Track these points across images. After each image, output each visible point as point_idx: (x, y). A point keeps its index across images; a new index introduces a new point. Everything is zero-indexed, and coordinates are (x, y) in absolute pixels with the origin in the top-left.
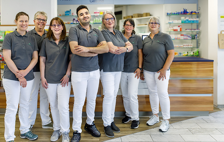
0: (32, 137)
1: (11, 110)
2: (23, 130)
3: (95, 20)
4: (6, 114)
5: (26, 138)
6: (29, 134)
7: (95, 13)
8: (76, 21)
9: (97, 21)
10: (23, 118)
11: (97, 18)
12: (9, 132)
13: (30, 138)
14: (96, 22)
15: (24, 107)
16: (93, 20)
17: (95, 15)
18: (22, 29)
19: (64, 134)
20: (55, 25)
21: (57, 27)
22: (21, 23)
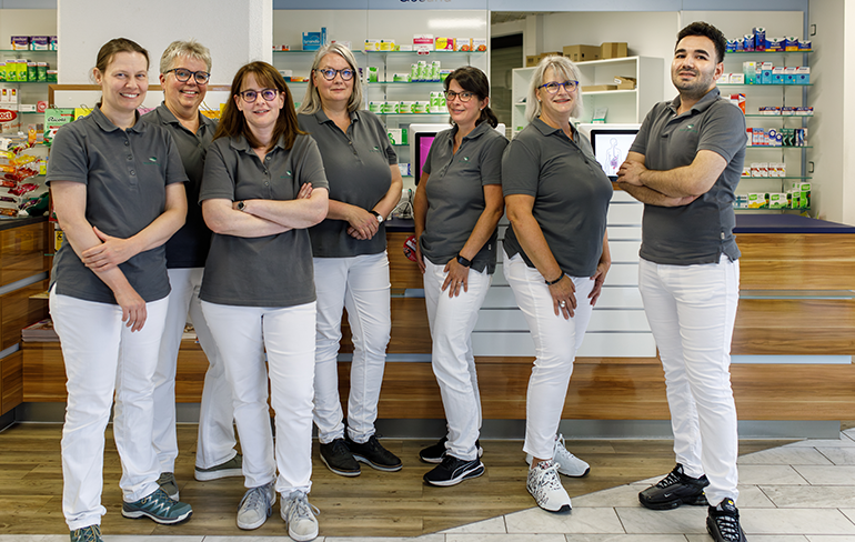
0: (170, 511)
1: (87, 414)
2: (134, 489)
3: (418, 70)
4: (68, 427)
5: (144, 517)
6: (159, 503)
7: (416, 42)
9: (425, 75)
10: (134, 443)
11: (423, 62)
12: (81, 497)
13: (162, 516)
14: (421, 77)
15: (135, 404)
16: (409, 69)
17: (418, 48)
18: (122, 103)
19: (293, 499)
20: (252, 94)
21: (260, 99)
22: (119, 82)
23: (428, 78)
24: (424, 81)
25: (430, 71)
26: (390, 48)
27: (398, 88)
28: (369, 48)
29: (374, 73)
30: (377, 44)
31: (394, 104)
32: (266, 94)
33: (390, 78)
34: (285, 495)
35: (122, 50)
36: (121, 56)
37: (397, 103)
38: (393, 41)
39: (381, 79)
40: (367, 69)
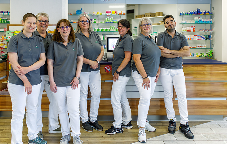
0: (41, 143)
1: (17, 116)
2: (31, 136)
3: (107, 20)
4: (13, 120)
6: (38, 140)
7: (106, 12)
9: (109, 21)
10: (31, 124)
11: (109, 18)
12: (16, 139)
14: (108, 22)
15: (32, 113)
16: (104, 19)
17: (107, 14)
18: (29, 31)
19: (76, 138)
20: (63, 28)
21: (65, 29)
22: (29, 25)
23: (110, 22)
24: (109, 23)
25: (110, 20)
26: (99, 14)
27: (102, 24)
28: (94, 14)
29: (95, 21)
30: (96, 13)
31: (101, 29)
32: (67, 28)
33: (100, 22)
34: (74, 137)
35: (30, 16)
36: (30, 18)
38: (100, 12)
39: (97, 22)
40: (94, 19)
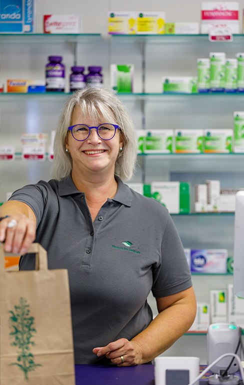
3: (211, 70)
7: (205, 16)
8: (68, 73)
9: (224, 79)
11: (220, 56)
14: (217, 84)
16: (190, 68)
17: (211, 28)
23: (230, 85)
24: (221, 91)
25: (232, 72)
26: (155, 29)
27: (168, 103)
28: (116, 28)
29: (125, 76)
30: (131, 21)
31: (164, 135)
33: (154, 85)
37: (170, 133)
38: (162, 15)
39: (137, 89)
40: (114, 68)
